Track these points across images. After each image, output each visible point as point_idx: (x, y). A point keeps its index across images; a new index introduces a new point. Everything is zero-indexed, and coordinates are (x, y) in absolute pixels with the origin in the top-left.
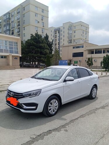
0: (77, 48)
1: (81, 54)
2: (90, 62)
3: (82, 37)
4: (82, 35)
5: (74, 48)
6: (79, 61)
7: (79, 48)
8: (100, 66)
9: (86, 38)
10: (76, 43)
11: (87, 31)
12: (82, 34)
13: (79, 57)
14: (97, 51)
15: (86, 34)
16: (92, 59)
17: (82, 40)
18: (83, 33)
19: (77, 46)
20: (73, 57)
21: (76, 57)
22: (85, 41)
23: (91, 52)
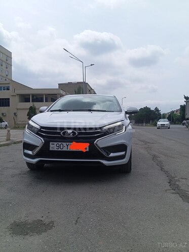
1: (5, 102)
6: (3, 114)
7: (0, 90)
9: (7, 76)
11: (8, 62)
12: (0, 66)
13: (0, 106)
14: (35, 98)
15: (7, 68)
17: (0, 77)
18: (2, 65)
22: (5, 80)
23: (25, 98)
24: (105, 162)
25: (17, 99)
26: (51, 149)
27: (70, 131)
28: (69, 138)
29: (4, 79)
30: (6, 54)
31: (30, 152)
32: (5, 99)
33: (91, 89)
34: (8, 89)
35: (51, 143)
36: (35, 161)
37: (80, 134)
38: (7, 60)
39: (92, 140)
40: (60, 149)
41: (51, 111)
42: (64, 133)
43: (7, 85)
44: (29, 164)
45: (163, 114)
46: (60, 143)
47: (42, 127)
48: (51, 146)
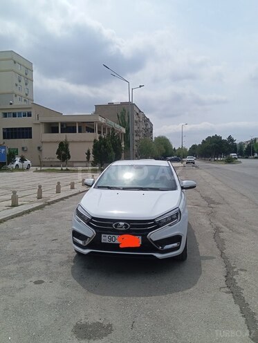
0: (14, 115)
1: (25, 133)
2: (63, 152)
3: (16, 91)
4: (17, 85)
5: (5, 115)
6: (23, 148)
7: (20, 116)
8: (86, 160)
9: (27, 95)
10: (11, 104)
11: (28, 76)
12: (18, 83)
13: (20, 138)
14: (65, 127)
15: (26, 84)
16: (67, 145)
17: (18, 97)
18: (20, 81)
19: (14, 111)
20: (4, 138)
21: (12, 138)
22: (25, 100)
23: (52, 128)
24: (158, 255)
25: (42, 128)
26: (102, 241)
27: (122, 224)
28: (121, 231)
29: (23, 99)
30: (25, 65)
31: (81, 242)
32: (26, 128)
33: (140, 111)
34: (29, 115)
35: (103, 235)
36: (86, 251)
37: (132, 226)
38: (26, 74)
39: (145, 233)
40: (112, 242)
41: (99, 187)
42: (116, 226)
43: (29, 111)
44: (79, 253)
45: (240, 144)
46: (112, 236)
47: (93, 218)
48: (103, 238)
